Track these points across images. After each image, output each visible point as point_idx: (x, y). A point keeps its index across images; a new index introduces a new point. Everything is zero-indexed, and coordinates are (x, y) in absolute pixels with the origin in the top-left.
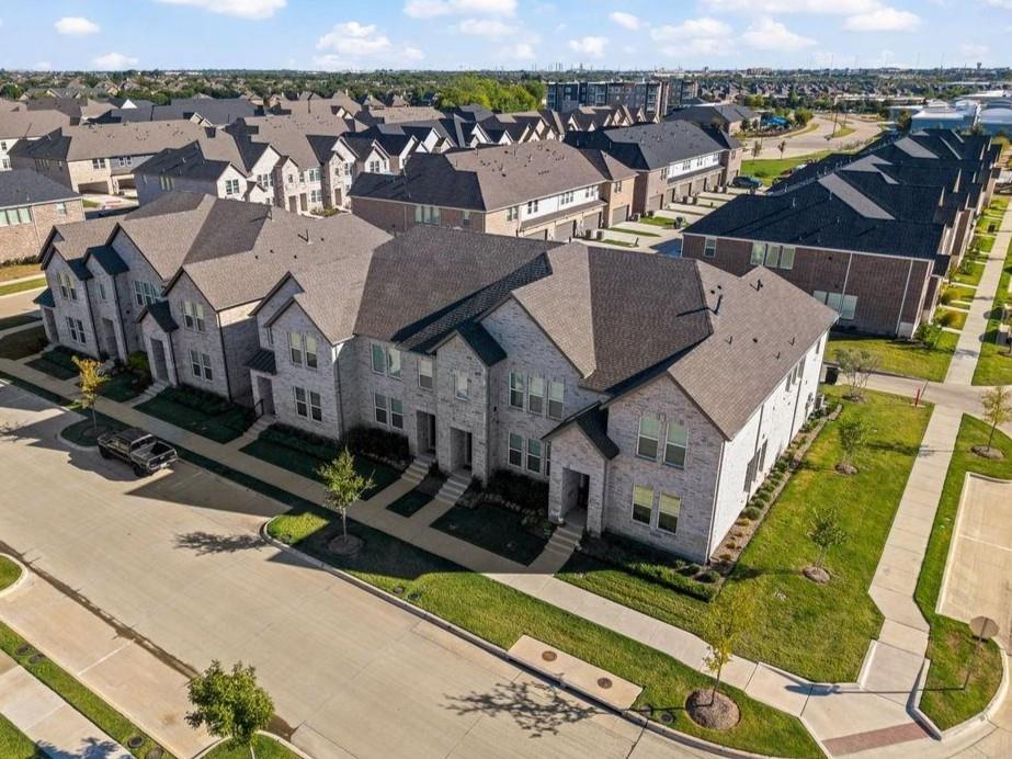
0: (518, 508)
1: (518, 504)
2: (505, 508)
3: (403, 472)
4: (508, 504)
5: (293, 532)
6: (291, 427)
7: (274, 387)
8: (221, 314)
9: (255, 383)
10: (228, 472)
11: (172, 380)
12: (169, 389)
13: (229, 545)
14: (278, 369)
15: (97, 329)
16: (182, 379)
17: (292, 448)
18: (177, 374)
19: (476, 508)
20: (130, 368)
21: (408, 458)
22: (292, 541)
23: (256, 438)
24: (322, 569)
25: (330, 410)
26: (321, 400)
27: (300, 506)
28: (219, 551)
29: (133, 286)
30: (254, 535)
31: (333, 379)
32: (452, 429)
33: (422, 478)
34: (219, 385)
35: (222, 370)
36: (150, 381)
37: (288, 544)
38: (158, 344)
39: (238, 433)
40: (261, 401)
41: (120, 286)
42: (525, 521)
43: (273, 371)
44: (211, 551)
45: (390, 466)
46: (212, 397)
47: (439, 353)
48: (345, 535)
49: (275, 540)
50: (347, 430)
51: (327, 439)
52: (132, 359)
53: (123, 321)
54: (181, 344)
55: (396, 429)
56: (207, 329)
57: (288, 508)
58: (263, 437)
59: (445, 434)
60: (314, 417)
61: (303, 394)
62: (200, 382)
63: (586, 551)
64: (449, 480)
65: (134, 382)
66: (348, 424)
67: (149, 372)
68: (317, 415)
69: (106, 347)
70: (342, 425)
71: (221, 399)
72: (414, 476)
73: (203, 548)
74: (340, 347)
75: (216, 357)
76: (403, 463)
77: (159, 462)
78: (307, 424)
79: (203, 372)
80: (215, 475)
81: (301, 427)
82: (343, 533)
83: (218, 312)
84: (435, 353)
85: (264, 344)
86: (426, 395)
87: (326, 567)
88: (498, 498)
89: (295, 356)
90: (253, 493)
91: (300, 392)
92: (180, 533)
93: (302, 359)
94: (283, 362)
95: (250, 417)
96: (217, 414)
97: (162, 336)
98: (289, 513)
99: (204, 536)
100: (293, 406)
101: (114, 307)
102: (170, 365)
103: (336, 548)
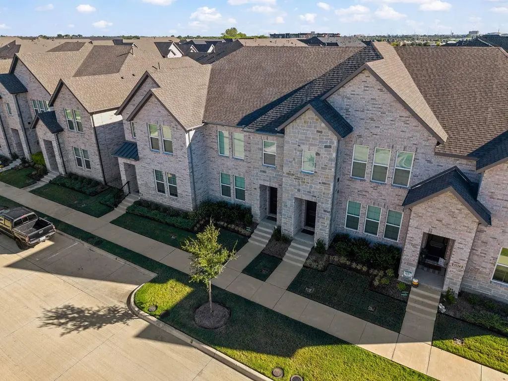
0: (365, 269)
1: (364, 264)
2: (351, 269)
3: (249, 237)
4: (354, 265)
5: (159, 302)
6: (152, 203)
7: (137, 171)
8: (94, 116)
9: (122, 168)
10: (99, 243)
11: (61, 170)
12: (60, 177)
13: (95, 320)
14: (140, 156)
15: (8, 136)
16: (69, 170)
17: (154, 219)
18: (64, 166)
19: (325, 269)
20: (32, 164)
21: (253, 225)
22: (159, 312)
23: (125, 212)
24: (190, 345)
25: (185, 188)
26: (177, 178)
27: (164, 274)
28: (86, 327)
29: (31, 103)
30: (122, 306)
31: (187, 161)
32: (296, 199)
33: (267, 241)
34: (96, 173)
35: (97, 160)
36: (46, 172)
37: (154, 316)
38: (48, 143)
39: (110, 208)
40: (128, 183)
41: (21, 103)
42: (376, 283)
43: (137, 158)
44: (77, 328)
45: (238, 232)
46: (91, 182)
47: (287, 130)
48: (211, 305)
49: (142, 312)
50: (198, 203)
51: (182, 211)
52: (34, 157)
53: (25, 130)
54: (66, 143)
55: (239, 201)
56: (84, 129)
57: (153, 275)
58: (130, 212)
59: (289, 203)
60: (171, 194)
61: (162, 176)
62: (82, 171)
63: (452, 314)
64: (292, 244)
65: (34, 173)
66: (200, 199)
67: (45, 166)
68: (174, 192)
69: (15, 150)
70: (195, 199)
71: (97, 183)
72: (260, 239)
73: (69, 325)
74: (192, 133)
75: (92, 151)
76: (249, 229)
77: (38, 236)
78: (165, 200)
79: (84, 164)
80: (90, 245)
81: (161, 202)
82: (208, 301)
83: (92, 114)
84: (282, 132)
85: (128, 137)
86: (269, 171)
87: (195, 343)
88: (343, 260)
89: (154, 144)
90: (122, 261)
91: (158, 175)
92: (49, 309)
93: (160, 146)
94: (144, 149)
95: (119, 196)
96: (95, 194)
97: (51, 137)
98: (154, 281)
99: (73, 309)
100: (154, 186)
101: (18, 120)
102: (58, 160)
103: (202, 320)
